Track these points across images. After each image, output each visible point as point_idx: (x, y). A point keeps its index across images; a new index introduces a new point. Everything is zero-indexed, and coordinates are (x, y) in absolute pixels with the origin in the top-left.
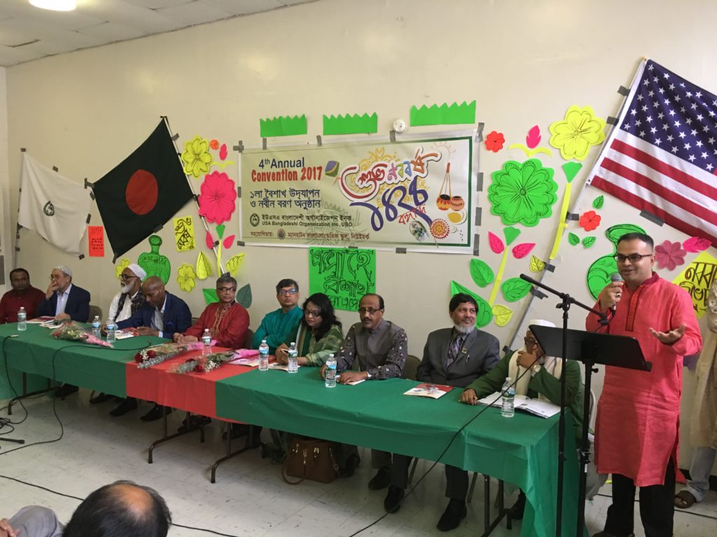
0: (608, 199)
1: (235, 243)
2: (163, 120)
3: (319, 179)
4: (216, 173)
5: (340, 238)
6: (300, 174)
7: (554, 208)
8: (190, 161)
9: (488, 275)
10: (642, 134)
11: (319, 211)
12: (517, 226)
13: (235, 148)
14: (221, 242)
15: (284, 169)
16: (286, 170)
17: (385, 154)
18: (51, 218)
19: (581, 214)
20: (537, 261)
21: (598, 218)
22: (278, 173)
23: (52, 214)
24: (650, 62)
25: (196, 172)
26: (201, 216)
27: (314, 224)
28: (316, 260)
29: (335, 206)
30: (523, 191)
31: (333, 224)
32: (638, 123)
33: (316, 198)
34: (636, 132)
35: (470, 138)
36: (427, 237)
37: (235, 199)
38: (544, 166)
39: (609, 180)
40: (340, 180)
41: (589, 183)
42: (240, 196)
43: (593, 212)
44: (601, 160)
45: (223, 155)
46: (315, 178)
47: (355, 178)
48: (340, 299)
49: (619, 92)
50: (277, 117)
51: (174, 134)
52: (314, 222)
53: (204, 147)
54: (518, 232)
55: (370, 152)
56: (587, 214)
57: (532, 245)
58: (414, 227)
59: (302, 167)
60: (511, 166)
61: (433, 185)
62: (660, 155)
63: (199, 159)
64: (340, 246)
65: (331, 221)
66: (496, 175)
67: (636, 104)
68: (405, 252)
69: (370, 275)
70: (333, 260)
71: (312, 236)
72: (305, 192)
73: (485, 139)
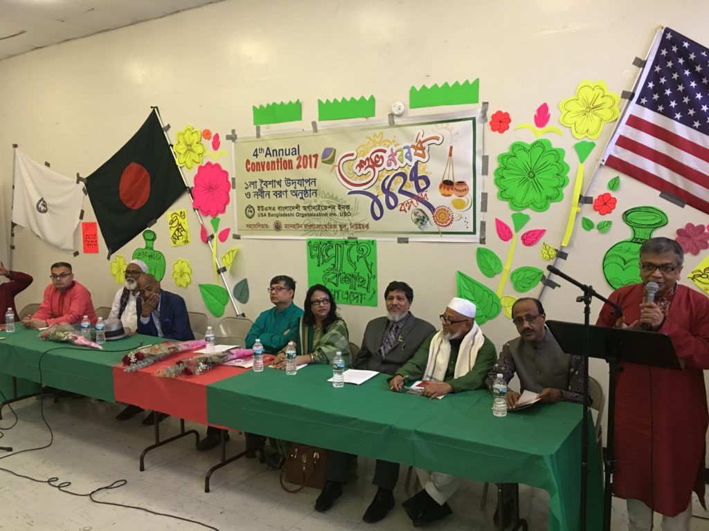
0: (625, 180)
1: (230, 236)
2: (154, 110)
3: (315, 167)
4: (209, 164)
5: (339, 228)
6: (295, 163)
7: (565, 191)
8: (182, 152)
9: (496, 264)
10: (661, 108)
11: (315, 201)
12: (525, 212)
13: (228, 138)
14: (216, 236)
15: (279, 157)
16: (281, 159)
17: (384, 139)
18: (43, 214)
19: (595, 197)
20: (548, 247)
21: (614, 200)
22: (273, 162)
23: (45, 211)
24: (667, 30)
25: (189, 163)
26: (194, 210)
27: (311, 215)
28: (314, 252)
29: (333, 195)
30: (532, 173)
31: (331, 214)
32: (656, 97)
33: (313, 187)
34: (653, 106)
35: (474, 119)
36: (431, 226)
37: (229, 191)
38: (554, 146)
39: (625, 159)
40: (337, 168)
41: (604, 164)
42: (234, 188)
43: (608, 195)
44: (616, 137)
45: (216, 145)
46: (311, 167)
47: (353, 165)
48: (340, 293)
49: (634, 64)
50: (271, 104)
51: (166, 125)
52: (311, 212)
53: (196, 137)
54: (527, 218)
55: (367, 137)
56: (602, 197)
57: (542, 232)
58: (415, 215)
59: (297, 155)
60: (518, 147)
61: (435, 170)
62: (681, 130)
63: (191, 150)
64: (339, 237)
65: (329, 211)
66: (503, 158)
67: (653, 76)
68: (407, 242)
69: (371, 267)
70: (332, 252)
71: (310, 227)
72: (301, 182)
73: (489, 119)
